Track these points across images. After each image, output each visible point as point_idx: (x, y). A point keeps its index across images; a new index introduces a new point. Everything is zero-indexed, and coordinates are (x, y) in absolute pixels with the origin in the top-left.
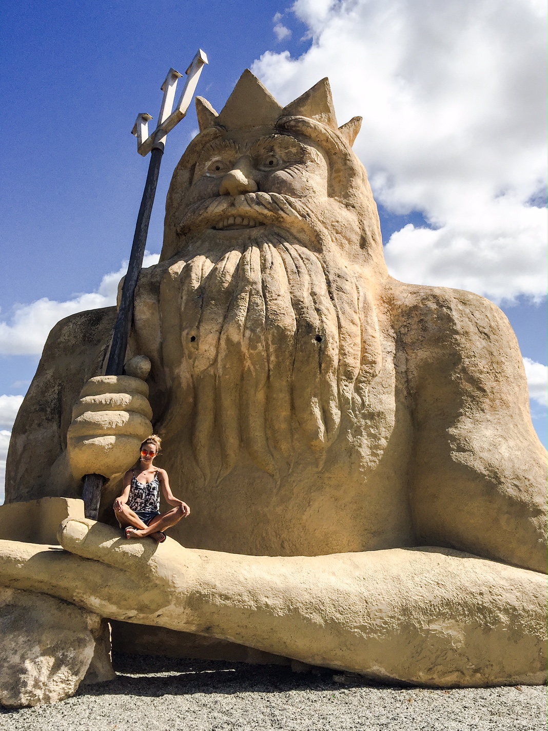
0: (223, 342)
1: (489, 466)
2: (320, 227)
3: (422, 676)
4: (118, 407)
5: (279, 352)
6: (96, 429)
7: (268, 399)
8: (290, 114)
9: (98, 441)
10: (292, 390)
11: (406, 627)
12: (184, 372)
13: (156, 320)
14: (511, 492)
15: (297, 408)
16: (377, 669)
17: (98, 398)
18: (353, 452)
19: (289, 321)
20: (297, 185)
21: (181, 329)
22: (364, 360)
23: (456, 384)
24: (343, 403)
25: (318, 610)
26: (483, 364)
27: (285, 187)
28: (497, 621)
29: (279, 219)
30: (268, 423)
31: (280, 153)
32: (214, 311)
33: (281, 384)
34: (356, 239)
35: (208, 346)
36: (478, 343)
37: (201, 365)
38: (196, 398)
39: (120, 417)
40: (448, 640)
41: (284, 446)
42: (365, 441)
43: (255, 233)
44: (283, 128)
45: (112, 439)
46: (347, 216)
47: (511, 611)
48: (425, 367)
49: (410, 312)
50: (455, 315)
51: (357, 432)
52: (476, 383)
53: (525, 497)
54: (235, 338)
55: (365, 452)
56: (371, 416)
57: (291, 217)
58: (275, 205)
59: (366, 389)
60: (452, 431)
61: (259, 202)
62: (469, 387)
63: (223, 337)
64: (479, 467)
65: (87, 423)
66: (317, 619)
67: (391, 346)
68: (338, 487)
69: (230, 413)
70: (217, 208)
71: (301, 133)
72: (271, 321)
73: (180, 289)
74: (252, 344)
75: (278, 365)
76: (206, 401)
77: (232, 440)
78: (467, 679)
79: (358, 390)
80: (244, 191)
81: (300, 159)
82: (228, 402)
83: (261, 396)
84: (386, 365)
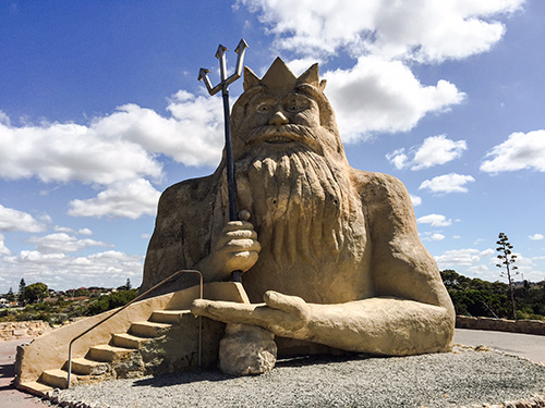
0: (291, 205)
1: (410, 259)
2: (321, 143)
3: (394, 352)
4: (247, 238)
5: (318, 208)
6: (239, 249)
7: (312, 231)
8: (302, 82)
9: (242, 254)
10: (323, 226)
11: (388, 331)
12: (268, 218)
13: (248, 191)
14: (420, 270)
15: (325, 235)
16: (378, 350)
17: (237, 233)
18: (350, 254)
19: (321, 193)
20: (309, 121)
21: (266, 197)
22: (351, 211)
23: (391, 221)
24: (345, 232)
25: (356, 327)
26: (401, 211)
27: (303, 121)
28: (421, 327)
29: (303, 139)
30: (311, 242)
31: (298, 103)
32: (285, 189)
33: (318, 224)
34: (336, 148)
35: (282, 206)
36: (398, 201)
37: (279, 215)
38: (274, 231)
39: (249, 242)
40: (404, 336)
41: (319, 253)
42: (356, 249)
43: (291, 145)
44: (298, 90)
45: (247, 253)
46: (331, 136)
47: (425, 322)
48: (376, 212)
49: (366, 186)
50: (387, 188)
51: (352, 245)
52: (399, 220)
53: (426, 272)
54: (298, 202)
55: (356, 254)
56: (357, 237)
57: (309, 138)
58: (302, 132)
59: (353, 224)
60: (391, 243)
61: (293, 130)
62: (397, 223)
63: (291, 202)
64: (406, 260)
65: (234, 246)
66: (356, 330)
67: (360, 203)
68: (345, 271)
69: (292, 238)
70: (270, 132)
71: (307, 92)
72: (314, 194)
73: (263, 177)
74: (306, 205)
75: (318, 215)
76: (280, 232)
77: (293, 251)
78: (410, 353)
79: (350, 225)
80: (284, 123)
81: (309, 107)
82: (292, 232)
83: (308, 229)
84: (360, 213)
